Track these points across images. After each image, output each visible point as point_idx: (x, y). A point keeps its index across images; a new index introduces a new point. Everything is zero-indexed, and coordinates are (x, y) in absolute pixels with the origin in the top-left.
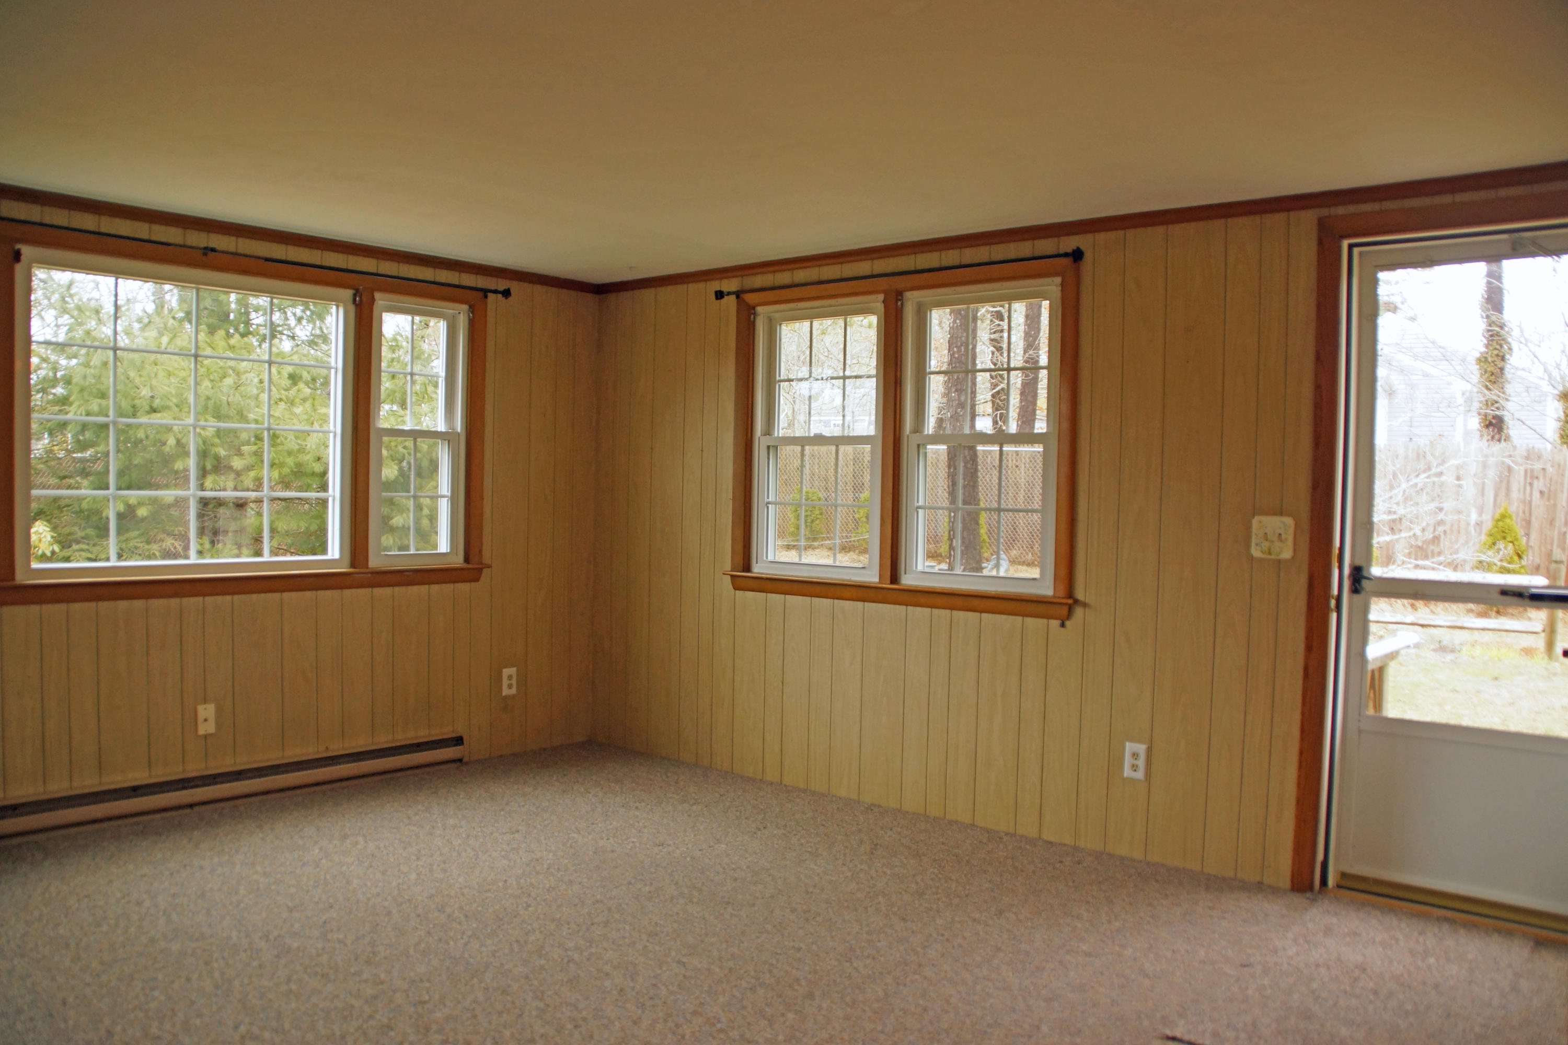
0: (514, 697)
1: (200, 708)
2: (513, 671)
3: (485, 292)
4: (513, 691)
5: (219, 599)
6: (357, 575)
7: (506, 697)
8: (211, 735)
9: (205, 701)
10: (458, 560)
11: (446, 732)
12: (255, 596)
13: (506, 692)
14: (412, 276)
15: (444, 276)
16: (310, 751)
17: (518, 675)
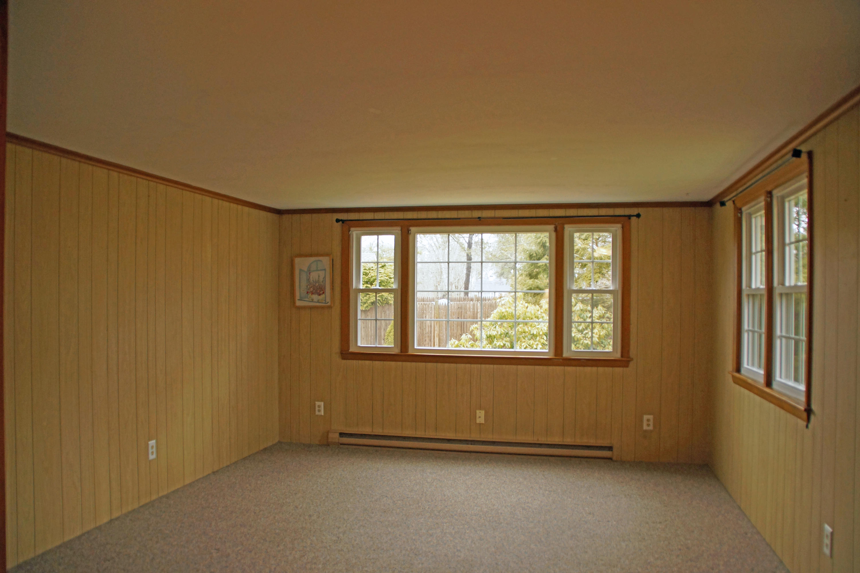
0: (651, 431)
1: (478, 411)
2: (651, 417)
3: (629, 217)
4: (651, 428)
5: (487, 366)
6: (555, 360)
7: (646, 431)
8: (482, 424)
9: (480, 409)
10: (618, 356)
11: (605, 443)
12: (504, 366)
13: (645, 427)
14: (585, 214)
15: (603, 212)
16: (530, 439)
17: (654, 420)
